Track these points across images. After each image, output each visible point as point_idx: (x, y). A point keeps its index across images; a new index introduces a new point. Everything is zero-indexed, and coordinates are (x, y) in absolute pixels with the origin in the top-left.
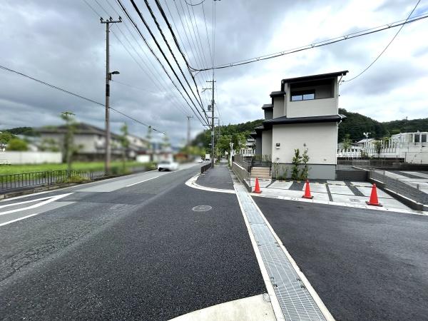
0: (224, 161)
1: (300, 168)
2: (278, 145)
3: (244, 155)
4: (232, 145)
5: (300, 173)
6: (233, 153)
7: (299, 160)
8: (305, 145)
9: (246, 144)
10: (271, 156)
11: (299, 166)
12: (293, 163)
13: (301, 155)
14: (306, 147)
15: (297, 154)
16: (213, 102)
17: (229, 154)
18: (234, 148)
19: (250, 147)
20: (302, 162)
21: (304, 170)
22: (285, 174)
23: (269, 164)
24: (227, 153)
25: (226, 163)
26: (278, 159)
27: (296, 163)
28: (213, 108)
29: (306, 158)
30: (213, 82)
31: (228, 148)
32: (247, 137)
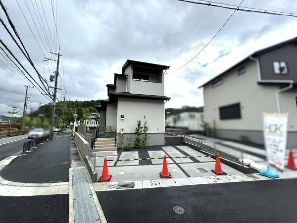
0: (68, 131)
1: (141, 137)
2: (123, 117)
3: (88, 126)
4: (76, 116)
5: (142, 141)
6: (76, 124)
7: (141, 130)
8: (145, 117)
9: (90, 117)
10: (115, 126)
11: (141, 136)
12: (136, 133)
13: (142, 125)
14: (146, 119)
15: (139, 125)
16: (57, 73)
17: (74, 125)
18: (78, 119)
19: (93, 119)
20: (143, 132)
21: (144, 139)
22: (129, 144)
23: (113, 134)
24: (71, 124)
25: (69, 133)
26: (122, 129)
27: (138, 133)
28: (56, 79)
29: (146, 128)
30: (59, 56)
31: (73, 120)
32: (91, 111)
